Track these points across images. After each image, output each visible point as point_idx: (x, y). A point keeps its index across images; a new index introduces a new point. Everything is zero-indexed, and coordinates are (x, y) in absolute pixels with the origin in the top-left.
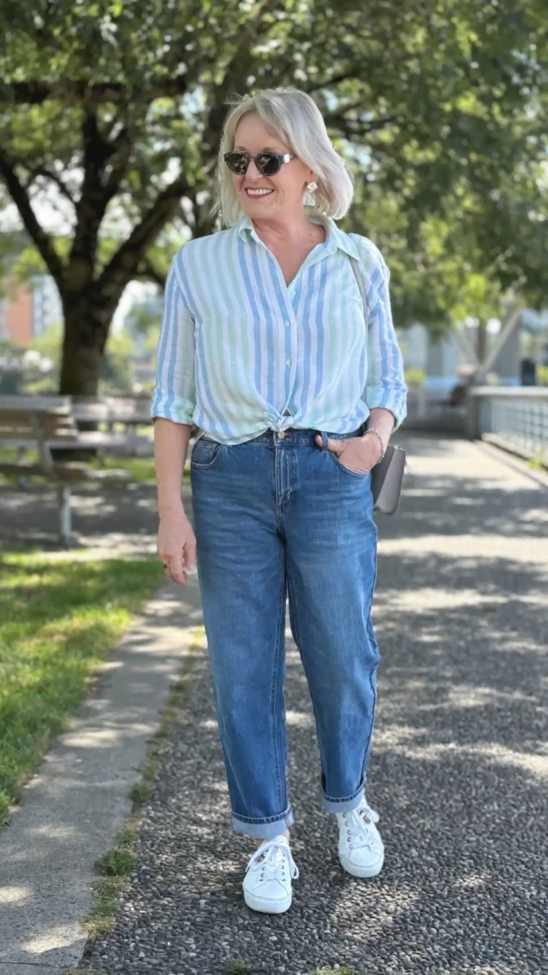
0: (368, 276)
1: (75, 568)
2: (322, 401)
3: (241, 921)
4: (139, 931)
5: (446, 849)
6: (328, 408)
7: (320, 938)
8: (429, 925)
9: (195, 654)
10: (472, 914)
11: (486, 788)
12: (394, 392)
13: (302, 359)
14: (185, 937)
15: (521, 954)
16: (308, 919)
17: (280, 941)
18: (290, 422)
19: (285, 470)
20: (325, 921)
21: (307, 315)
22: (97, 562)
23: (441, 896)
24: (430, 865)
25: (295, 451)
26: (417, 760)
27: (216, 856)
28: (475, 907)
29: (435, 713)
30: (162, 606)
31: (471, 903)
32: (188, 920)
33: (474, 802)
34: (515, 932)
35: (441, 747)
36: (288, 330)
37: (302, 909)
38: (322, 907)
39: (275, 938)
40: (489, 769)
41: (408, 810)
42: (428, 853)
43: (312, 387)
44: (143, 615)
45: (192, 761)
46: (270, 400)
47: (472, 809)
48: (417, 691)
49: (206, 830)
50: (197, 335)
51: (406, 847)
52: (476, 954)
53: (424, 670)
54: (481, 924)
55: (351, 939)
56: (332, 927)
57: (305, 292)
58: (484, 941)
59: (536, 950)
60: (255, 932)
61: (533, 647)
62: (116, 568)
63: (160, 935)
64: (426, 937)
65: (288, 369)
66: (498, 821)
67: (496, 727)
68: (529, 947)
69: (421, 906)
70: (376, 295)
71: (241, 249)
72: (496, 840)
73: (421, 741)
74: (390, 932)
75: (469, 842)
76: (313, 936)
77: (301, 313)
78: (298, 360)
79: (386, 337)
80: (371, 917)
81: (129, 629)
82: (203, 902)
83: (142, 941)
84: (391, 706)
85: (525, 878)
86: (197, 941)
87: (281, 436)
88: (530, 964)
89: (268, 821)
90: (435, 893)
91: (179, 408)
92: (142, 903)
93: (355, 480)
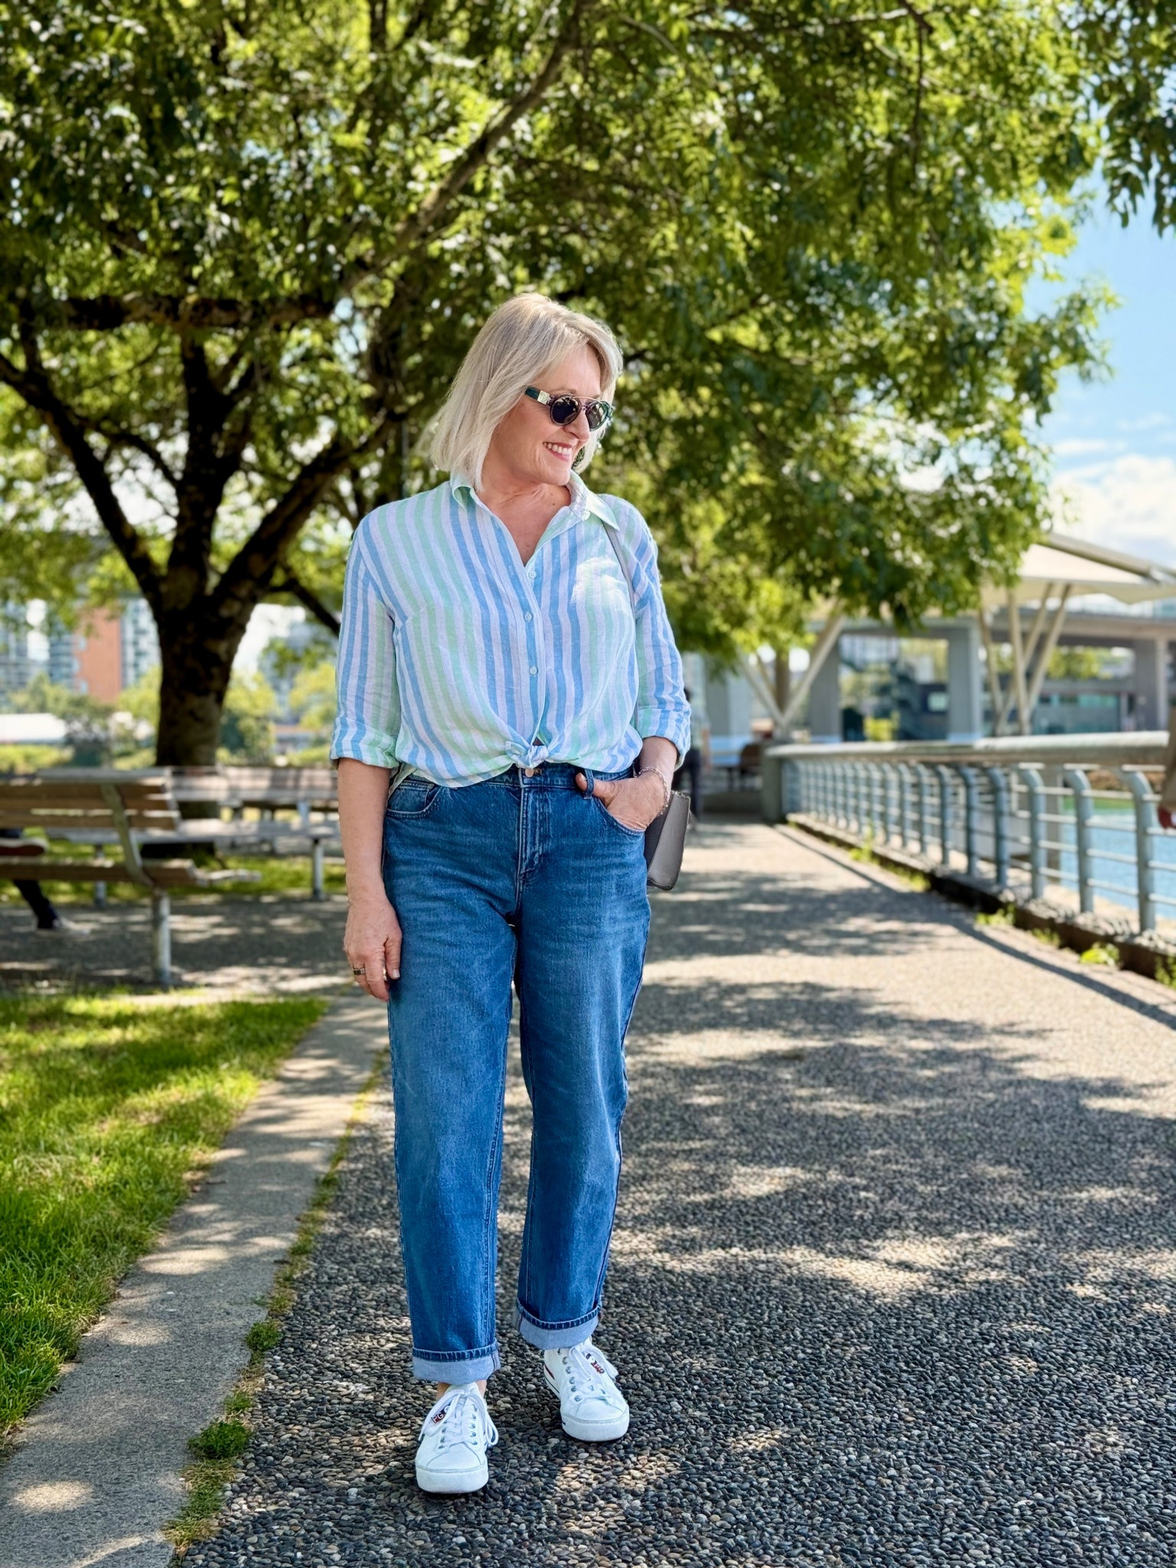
0: (631, 551)
1: (177, 1016)
2: (583, 723)
3: (411, 1517)
4: (254, 1539)
5: (724, 1398)
6: (593, 734)
7: (531, 1536)
8: (696, 1509)
9: (354, 1133)
10: (760, 1490)
11: (785, 1308)
12: (674, 715)
13: (552, 665)
14: (324, 1544)
15: (832, 1545)
16: (514, 1509)
17: (470, 1543)
18: (544, 753)
19: (534, 822)
20: (539, 1510)
21: (554, 604)
22: (212, 1007)
23: (714, 1468)
24: (699, 1422)
25: (549, 796)
26: (683, 1274)
27: (377, 1424)
28: (764, 1481)
29: (711, 1206)
30: (309, 1067)
31: (760, 1475)
32: (331, 1519)
33: (767, 1330)
34: (823, 1515)
35: (720, 1253)
36: (530, 625)
37: (504, 1494)
38: (535, 1491)
39: (462, 1540)
40: (790, 1282)
41: (668, 1346)
42: (696, 1407)
43: (570, 703)
44: (279, 1079)
45: (345, 1287)
46: (512, 723)
47: (763, 1341)
48: (685, 1175)
49: (361, 1387)
50: (398, 637)
51: (663, 1398)
52: (765, 1550)
53: (696, 1145)
54: (773, 1505)
55: (577, 1536)
56: (550, 1518)
57: (548, 573)
58: (776, 1529)
59: (855, 1539)
60: (433, 1532)
61: (858, 1107)
62: (239, 1015)
63: (286, 1542)
64: (690, 1528)
65: (533, 679)
66: (801, 1355)
67: (801, 1221)
68: (845, 1535)
69: (684, 1483)
70: (644, 578)
71: (454, 515)
72: (796, 1382)
73: (690, 1246)
74: (638, 1522)
75: (757, 1387)
76: (520, 1533)
77: (546, 600)
78: (548, 667)
79: (660, 636)
80: (609, 1502)
81: (256, 1100)
82: (353, 1491)
83: (256, 1553)
84: (647, 1197)
85: (839, 1436)
86: (342, 1549)
87: (529, 774)
88: (844, 1559)
89: (471, 1357)
90: (706, 1463)
91: (374, 744)
92: (260, 1498)
93: (628, 840)
